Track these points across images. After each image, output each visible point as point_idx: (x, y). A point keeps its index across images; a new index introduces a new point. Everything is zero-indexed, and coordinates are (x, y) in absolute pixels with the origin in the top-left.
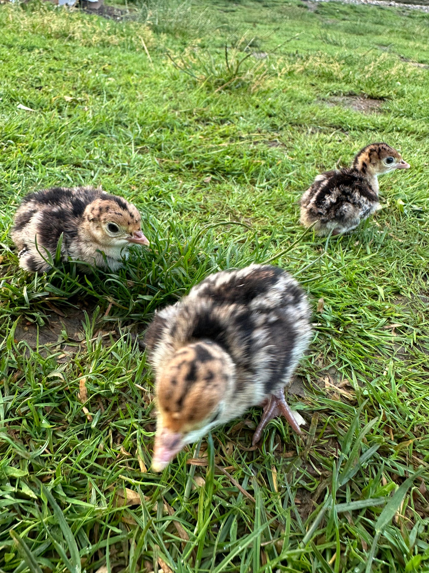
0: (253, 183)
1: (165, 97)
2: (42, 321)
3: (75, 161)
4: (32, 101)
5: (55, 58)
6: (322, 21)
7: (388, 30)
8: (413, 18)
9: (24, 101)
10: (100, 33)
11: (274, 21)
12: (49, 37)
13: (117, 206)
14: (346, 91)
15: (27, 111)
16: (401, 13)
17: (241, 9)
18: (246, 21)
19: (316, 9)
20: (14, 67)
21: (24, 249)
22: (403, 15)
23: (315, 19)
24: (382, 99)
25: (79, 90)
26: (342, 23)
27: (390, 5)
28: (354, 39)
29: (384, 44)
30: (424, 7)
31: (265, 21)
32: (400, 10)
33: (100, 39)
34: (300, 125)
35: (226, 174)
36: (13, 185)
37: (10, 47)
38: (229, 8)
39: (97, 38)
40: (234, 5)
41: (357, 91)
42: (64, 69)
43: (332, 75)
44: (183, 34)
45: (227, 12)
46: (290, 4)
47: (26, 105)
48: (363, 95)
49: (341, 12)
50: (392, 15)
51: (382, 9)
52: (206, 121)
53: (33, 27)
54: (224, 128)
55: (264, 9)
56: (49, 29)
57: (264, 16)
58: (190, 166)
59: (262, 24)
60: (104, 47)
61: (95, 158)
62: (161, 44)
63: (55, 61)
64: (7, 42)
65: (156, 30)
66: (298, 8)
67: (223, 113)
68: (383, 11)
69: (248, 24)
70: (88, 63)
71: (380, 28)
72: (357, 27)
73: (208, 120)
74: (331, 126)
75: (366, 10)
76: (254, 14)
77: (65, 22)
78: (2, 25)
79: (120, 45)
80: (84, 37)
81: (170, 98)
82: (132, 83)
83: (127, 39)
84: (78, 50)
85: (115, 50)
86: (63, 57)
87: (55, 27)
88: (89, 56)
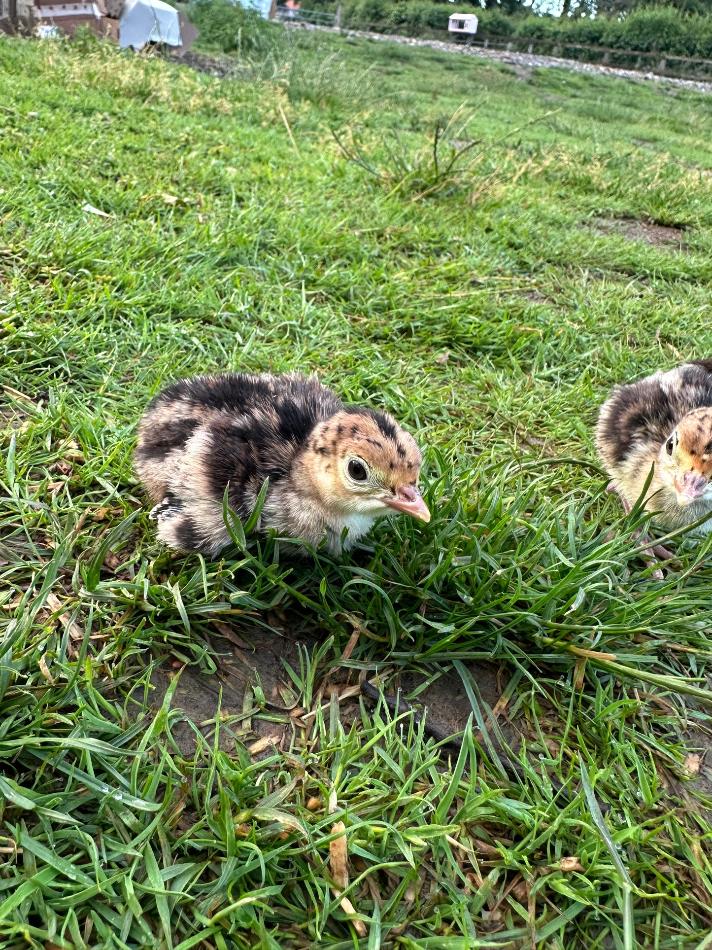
0: (526, 369)
1: (330, 204)
2: (211, 663)
3: (202, 312)
4: (107, 198)
5: (131, 130)
6: (542, 97)
7: (646, 117)
8: (685, 100)
9: (94, 199)
10: (203, 93)
11: (464, 92)
12: (116, 95)
13: (375, 427)
14: (618, 210)
15: (101, 216)
16: (664, 91)
17: (410, 70)
18: (420, 90)
19: (529, 77)
20: (65, 140)
21: (165, 502)
22: (666, 95)
23: (528, 93)
24: (679, 226)
25: (184, 185)
26: (571, 102)
27: (646, 78)
28: (596, 127)
29: (645, 137)
30: (700, 84)
31: (450, 92)
32: (663, 87)
33: (202, 103)
34: (566, 266)
35: (473, 351)
36: (100, 355)
37: (54, 107)
38: (390, 69)
39: (198, 101)
40: (399, 64)
41: (633, 211)
42: (149, 149)
43: (589, 182)
44: (331, 103)
45: (389, 73)
46: (488, 67)
47: (98, 205)
48: (645, 219)
49: (569, 84)
50: (649, 93)
51: (633, 83)
52: (409, 249)
53: (90, 76)
54: (444, 265)
55: (446, 72)
56: (117, 83)
57: (448, 83)
58: (406, 332)
59: (445, 95)
60: (209, 116)
61: (239, 309)
62: (301, 117)
63: (133, 136)
64: (48, 98)
65: (294, 96)
66: (501, 75)
67: (436, 239)
68: (636, 87)
69: (424, 95)
70: (187, 140)
71: (636, 113)
72: (597, 109)
73: (412, 249)
74: (616, 269)
75: (608, 84)
76: (432, 80)
77: (142, 72)
78: (35, 72)
79: (234, 115)
80: (176, 99)
81: (340, 207)
82: (271, 178)
83: (246, 107)
84: (168, 119)
85: (228, 122)
86: (145, 129)
87: (126, 79)
88: (188, 129)
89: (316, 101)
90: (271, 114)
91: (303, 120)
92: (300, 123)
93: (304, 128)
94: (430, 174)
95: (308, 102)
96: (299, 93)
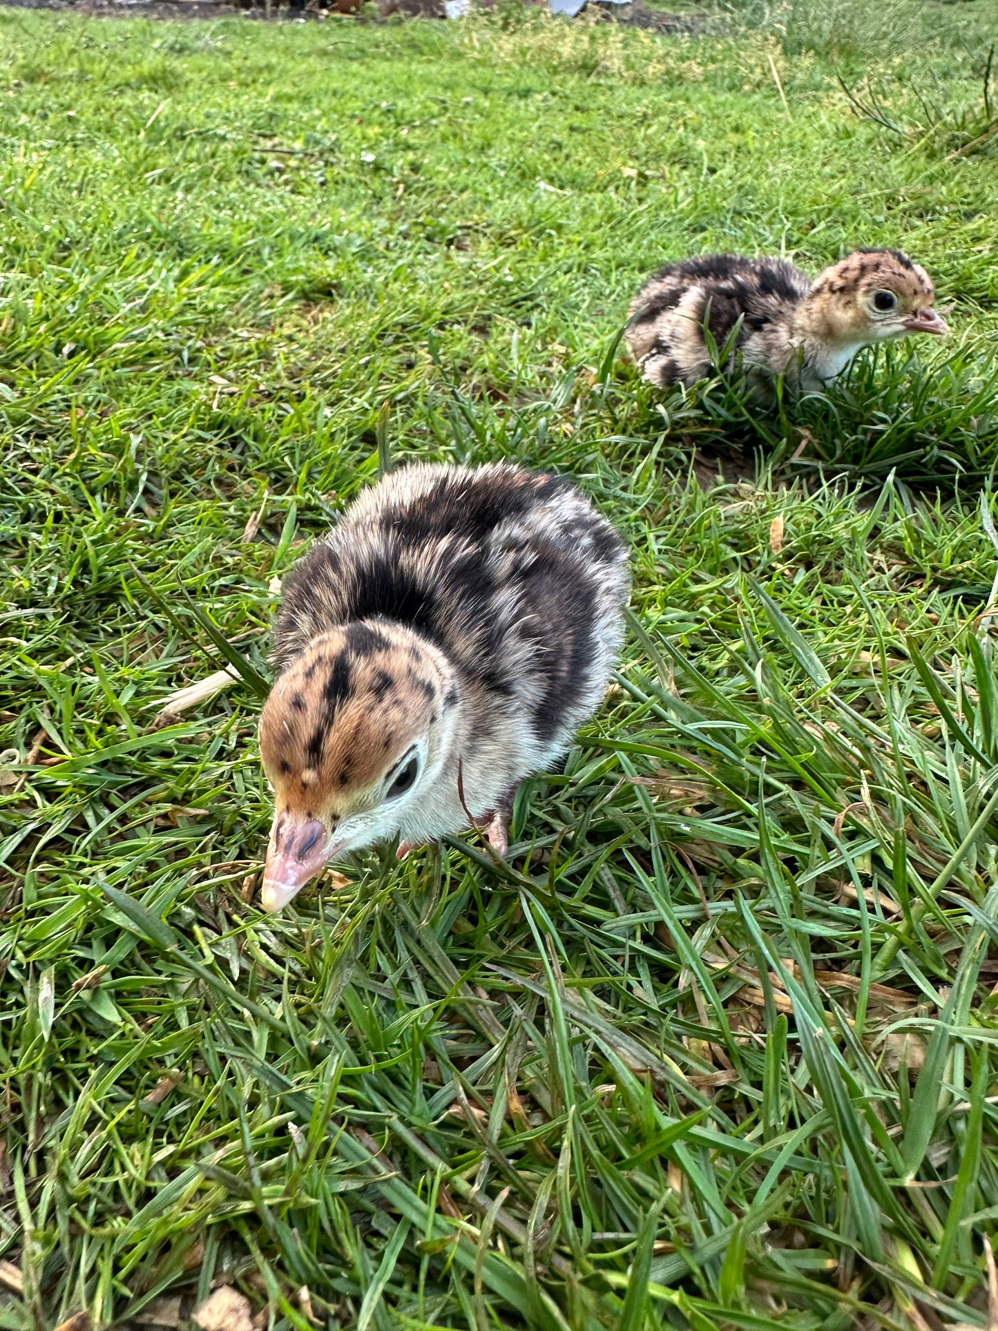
1: (828, 170)
4: (562, 174)
5: (577, 108)
9: (547, 177)
10: (665, 57)
12: (555, 71)
13: (896, 262)
15: (556, 192)
20: (506, 124)
21: (654, 351)
25: (644, 159)
33: (663, 69)
37: (486, 92)
39: (658, 67)
42: (600, 127)
44: (847, 52)
47: (552, 182)
53: (523, 53)
54: (975, 224)
56: (555, 56)
60: (672, 84)
62: (799, 75)
63: (580, 115)
64: (477, 83)
65: (791, 49)
67: (970, 199)
70: (645, 115)
73: (934, 212)
77: (585, 38)
78: (458, 55)
79: (706, 80)
80: (630, 67)
81: (843, 172)
82: (751, 147)
83: (722, 69)
84: (620, 93)
85: (696, 90)
86: (592, 106)
87: (566, 50)
88: (645, 101)
89: (822, 54)
90: (757, 75)
91: (801, 77)
92: (797, 82)
93: (803, 88)
94: (978, 122)
95: (812, 53)
96: (800, 45)
